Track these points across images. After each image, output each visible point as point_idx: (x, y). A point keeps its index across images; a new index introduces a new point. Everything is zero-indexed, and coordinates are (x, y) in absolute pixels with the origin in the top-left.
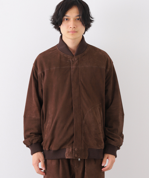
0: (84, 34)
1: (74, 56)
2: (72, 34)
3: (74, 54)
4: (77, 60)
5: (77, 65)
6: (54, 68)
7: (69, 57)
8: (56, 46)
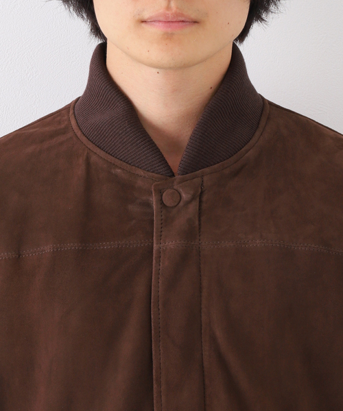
0: (243, 36)
1: (178, 177)
2: (168, 37)
3: (175, 162)
4: (193, 199)
5: (191, 233)
6: (48, 249)
7: (144, 178)
8: (67, 108)
